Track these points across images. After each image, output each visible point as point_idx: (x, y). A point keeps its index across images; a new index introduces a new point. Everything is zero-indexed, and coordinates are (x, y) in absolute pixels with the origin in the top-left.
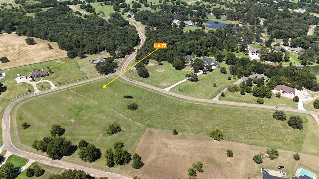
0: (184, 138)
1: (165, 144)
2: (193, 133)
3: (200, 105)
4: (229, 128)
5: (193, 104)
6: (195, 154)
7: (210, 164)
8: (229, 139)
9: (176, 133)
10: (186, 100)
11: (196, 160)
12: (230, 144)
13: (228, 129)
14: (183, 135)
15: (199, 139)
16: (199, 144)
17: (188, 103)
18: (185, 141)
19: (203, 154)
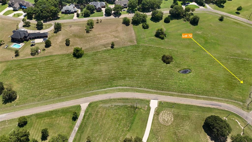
0: (105, 46)
1: (116, 37)
2: (100, 52)
3: (101, 88)
4: (68, 66)
5: (110, 87)
6: (93, 37)
7: (82, 34)
8: (68, 55)
9: (112, 47)
10: (120, 90)
11: (91, 34)
12: (68, 52)
13: (69, 64)
14: (106, 47)
15: (93, 48)
16: (92, 44)
17: (116, 86)
18: (103, 44)
19: (87, 39)
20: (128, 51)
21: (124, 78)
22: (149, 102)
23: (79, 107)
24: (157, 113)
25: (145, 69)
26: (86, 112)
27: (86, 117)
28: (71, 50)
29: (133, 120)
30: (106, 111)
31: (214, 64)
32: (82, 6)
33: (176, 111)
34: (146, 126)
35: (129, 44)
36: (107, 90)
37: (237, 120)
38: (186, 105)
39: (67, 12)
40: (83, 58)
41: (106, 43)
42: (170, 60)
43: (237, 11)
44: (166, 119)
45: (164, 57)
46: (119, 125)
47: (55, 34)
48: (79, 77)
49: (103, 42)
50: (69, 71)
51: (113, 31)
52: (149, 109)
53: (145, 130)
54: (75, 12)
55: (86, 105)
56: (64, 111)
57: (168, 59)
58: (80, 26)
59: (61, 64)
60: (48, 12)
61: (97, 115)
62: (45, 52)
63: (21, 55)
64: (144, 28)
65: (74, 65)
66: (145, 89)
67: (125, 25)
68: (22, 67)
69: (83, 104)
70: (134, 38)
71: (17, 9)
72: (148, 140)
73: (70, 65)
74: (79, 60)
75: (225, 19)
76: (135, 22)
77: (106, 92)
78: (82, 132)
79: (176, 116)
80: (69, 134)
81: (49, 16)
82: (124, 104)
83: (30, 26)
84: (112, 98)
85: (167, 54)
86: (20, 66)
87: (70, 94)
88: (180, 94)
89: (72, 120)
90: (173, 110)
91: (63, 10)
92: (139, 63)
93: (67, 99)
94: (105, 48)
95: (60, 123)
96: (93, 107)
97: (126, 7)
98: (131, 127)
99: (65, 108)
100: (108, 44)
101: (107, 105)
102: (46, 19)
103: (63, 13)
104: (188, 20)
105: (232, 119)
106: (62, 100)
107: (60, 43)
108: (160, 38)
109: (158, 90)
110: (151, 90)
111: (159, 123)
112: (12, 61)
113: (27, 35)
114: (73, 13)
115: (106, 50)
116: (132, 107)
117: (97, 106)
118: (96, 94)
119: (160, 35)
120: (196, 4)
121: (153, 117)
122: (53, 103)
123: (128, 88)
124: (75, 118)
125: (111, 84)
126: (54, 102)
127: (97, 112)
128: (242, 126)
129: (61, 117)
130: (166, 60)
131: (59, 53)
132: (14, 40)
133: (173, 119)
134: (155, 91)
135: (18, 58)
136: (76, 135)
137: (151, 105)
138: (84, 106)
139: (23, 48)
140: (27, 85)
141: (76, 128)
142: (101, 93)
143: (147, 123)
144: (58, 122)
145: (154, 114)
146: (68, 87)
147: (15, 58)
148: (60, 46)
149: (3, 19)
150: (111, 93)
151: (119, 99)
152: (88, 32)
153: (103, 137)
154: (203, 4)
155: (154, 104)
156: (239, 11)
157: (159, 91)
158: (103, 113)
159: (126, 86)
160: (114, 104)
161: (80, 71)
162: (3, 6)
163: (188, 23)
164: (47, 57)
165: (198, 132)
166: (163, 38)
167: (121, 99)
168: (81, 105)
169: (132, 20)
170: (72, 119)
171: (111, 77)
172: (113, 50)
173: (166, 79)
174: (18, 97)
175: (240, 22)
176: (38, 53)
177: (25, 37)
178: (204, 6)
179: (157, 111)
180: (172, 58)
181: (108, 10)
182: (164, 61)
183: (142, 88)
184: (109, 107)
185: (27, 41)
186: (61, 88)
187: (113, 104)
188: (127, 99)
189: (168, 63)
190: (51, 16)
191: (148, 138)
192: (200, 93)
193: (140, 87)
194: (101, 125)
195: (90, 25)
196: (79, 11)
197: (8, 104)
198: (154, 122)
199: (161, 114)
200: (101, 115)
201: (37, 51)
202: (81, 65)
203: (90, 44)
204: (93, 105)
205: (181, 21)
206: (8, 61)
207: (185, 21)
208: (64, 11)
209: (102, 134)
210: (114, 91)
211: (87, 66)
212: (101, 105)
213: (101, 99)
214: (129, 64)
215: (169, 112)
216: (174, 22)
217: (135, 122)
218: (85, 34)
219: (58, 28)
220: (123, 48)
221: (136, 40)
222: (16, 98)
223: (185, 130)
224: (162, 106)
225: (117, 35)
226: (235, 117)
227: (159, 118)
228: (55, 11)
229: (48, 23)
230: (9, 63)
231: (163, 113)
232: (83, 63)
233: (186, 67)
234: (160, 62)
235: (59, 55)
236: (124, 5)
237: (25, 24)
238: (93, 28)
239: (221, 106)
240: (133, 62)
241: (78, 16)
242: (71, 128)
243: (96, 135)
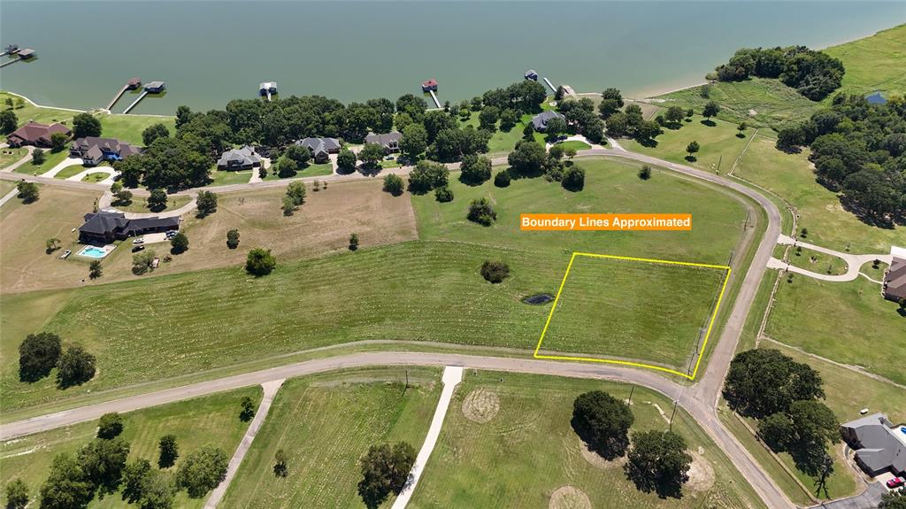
0: (332, 245)
1: (364, 224)
2: (318, 260)
3: (318, 346)
4: (232, 297)
5: (340, 342)
6: (302, 226)
7: (271, 220)
8: (233, 270)
9: (353, 248)
10: (367, 348)
11: (297, 217)
13: (235, 291)
14: (335, 249)
15: (300, 252)
16: (298, 242)
17: (357, 340)
18: (327, 240)
19: (286, 229)
20: (394, 254)
21: (380, 320)
22: (440, 371)
23: (259, 390)
24: (460, 396)
25: (437, 297)
26: (275, 401)
27: (276, 412)
28: (241, 257)
29: (398, 414)
30: (328, 397)
31: (613, 280)
32: (274, 151)
33: (507, 390)
34: (429, 426)
35: (399, 238)
36: (332, 349)
37: (656, 405)
38: (534, 376)
39: (234, 166)
40: (271, 277)
41: (337, 237)
42: (500, 273)
43: (689, 154)
44: (481, 410)
45: (486, 265)
46: (360, 426)
47: (199, 221)
48: (259, 321)
49: (328, 235)
50: (234, 307)
51: (357, 210)
52: (440, 387)
53: (425, 437)
54: (256, 165)
55: (278, 383)
56: (218, 401)
57: (495, 269)
58: (268, 200)
59: (213, 293)
60: (181, 166)
61: (303, 406)
62: (172, 264)
63: (107, 273)
64: (440, 199)
65: (248, 293)
66: (434, 344)
67: (390, 194)
68: (110, 303)
69: (269, 384)
70: (413, 224)
71: (94, 162)
72: (431, 457)
73: (238, 294)
74: (262, 281)
75: (653, 172)
76: (418, 187)
77: (330, 355)
78: (265, 446)
79: (506, 402)
80: (232, 451)
81: (183, 177)
82: (377, 379)
83: (131, 202)
84: (345, 366)
85: (495, 259)
86: (102, 300)
87: (236, 360)
88: (521, 351)
89: (239, 419)
90: (499, 388)
91: (223, 161)
92: (421, 283)
93: (227, 374)
94: (333, 251)
95: (208, 427)
96: (295, 388)
97: (396, 151)
98: (389, 431)
99: (220, 393)
100: (341, 241)
101: (332, 384)
102: (176, 184)
103: (221, 168)
104: (557, 177)
105: (645, 402)
106: (216, 377)
107: (213, 241)
108: (481, 222)
109: (467, 343)
110: (447, 345)
111: (462, 418)
112: (81, 288)
113: (124, 225)
114: (249, 167)
115: (334, 255)
116: (394, 385)
117: (305, 386)
118: (304, 358)
119: (479, 214)
120: (583, 139)
121: (449, 406)
122: (191, 383)
123: (389, 341)
124: (247, 416)
125: (346, 335)
126: (191, 381)
127: (306, 399)
128: (667, 416)
129: (210, 413)
130: (493, 273)
131: (209, 267)
132: (87, 238)
133: (497, 409)
134: (459, 346)
135: (98, 281)
136: (250, 453)
137: (444, 379)
138: (271, 388)
139: (112, 256)
140: (123, 344)
141: (249, 438)
142: (317, 356)
143: (431, 420)
144: (201, 425)
145: (452, 400)
146: (231, 344)
147: (89, 282)
148: (212, 249)
149: (55, 187)
150: (344, 354)
151: (364, 369)
152: (288, 213)
153: (317, 453)
154: (601, 138)
155: (452, 377)
156: (693, 155)
157: (467, 347)
158: (321, 402)
159: (384, 338)
160: (349, 380)
161: (263, 306)
162: (56, 155)
163: (558, 186)
164: (174, 276)
165: (558, 435)
166: (487, 224)
167: (368, 369)
168: (262, 385)
169: (409, 180)
170: (240, 417)
171: (346, 318)
172: (353, 255)
173: (488, 318)
174: (98, 372)
175: (694, 181)
176: (152, 268)
177: (119, 229)
178: (604, 144)
179: (459, 390)
180: (506, 269)
181: (346, 157)
182: (487, 277)
183: (425, 340)
184: (337, 386)
185: (123, 238)
186: (212, 347)
187: (345, 381)
188: (385, 368)
189: (497, 280)
190: (188, 176)
191: (433, 452)
192: (570, 348)
193: (420, 339)
194: (314, 429)
195: (297, 196)
196: (267, 163)
197: (70, 390)
198: (449, 416)
199: (469, 398)
200: (315, 407)
201: (149, 263)
202: (266, 292)
203: (295, 241)
204: (294, 385)
205: (541, 181)
206: (70, 290)
207: (550, 181)
208: (226, 163)
209: (316, 448)
210: (351, 350)
211: (282, 294)
212: (316, 384)
213: (315, 371)
214: (394, 287)
215: (488, 394)
216: (520, 185)
217: (401, 419)
218: (282, 218)
219: (207, 206)
220: (381, 248)
221: (418, 230)
222: (92, 375)
223: (527, 432)
224: (472, 379)
225: (366, 219)
226: (654, 398)
227: (464, 407)
228: (201, 162)
229: (180, 194)
230: (73, 294)
231: (474, 396)
232: (272, 288)
233: (541, 290)
234: (475, 277)
235: (208, 271)
236: (391, 146)
237: (116, 199)
238: (302, 202)
239: (620, 375)
240: (406, 280)
241: (263, 174)
242: (237, 438)
243: (300, 451)
